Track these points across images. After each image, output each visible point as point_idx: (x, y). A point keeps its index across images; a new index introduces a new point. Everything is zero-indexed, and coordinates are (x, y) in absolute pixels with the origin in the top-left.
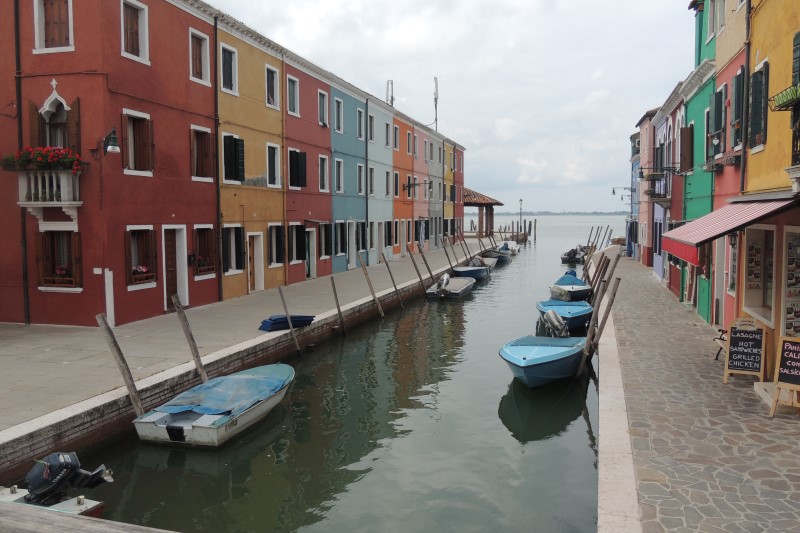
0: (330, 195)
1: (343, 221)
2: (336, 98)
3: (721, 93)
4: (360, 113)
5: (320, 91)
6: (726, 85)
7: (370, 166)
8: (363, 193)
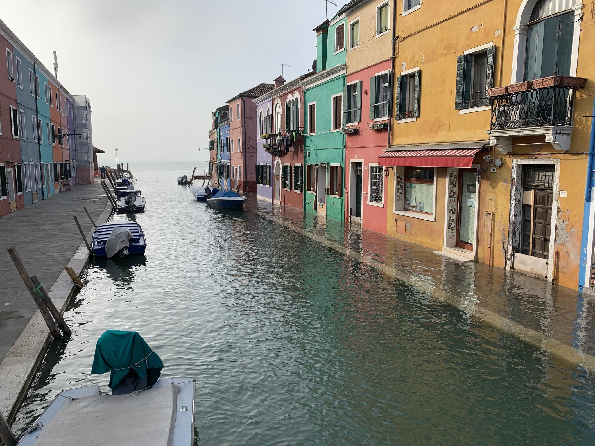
0: (19, 140)
1: (27, 163)
2: (17, 58)
3: (355, 86)
4: (31, 72)
5: (7, 49)
6: (362, 82)
7: (39, 119)
8: (37, 141)
